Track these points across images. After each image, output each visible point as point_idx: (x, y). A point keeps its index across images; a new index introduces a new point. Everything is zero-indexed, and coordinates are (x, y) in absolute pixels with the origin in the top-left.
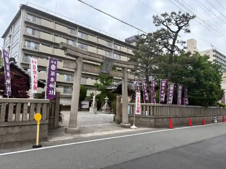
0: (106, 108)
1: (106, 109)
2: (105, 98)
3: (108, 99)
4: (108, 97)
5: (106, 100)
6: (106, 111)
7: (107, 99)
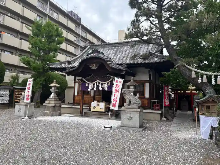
0: (53, 105)
1: (54, 107)
2: (52, 85)
3: (57, 85)
4: (56, 82)
5: (53, 88)
6: (54, 111)
7: (55, 86)
